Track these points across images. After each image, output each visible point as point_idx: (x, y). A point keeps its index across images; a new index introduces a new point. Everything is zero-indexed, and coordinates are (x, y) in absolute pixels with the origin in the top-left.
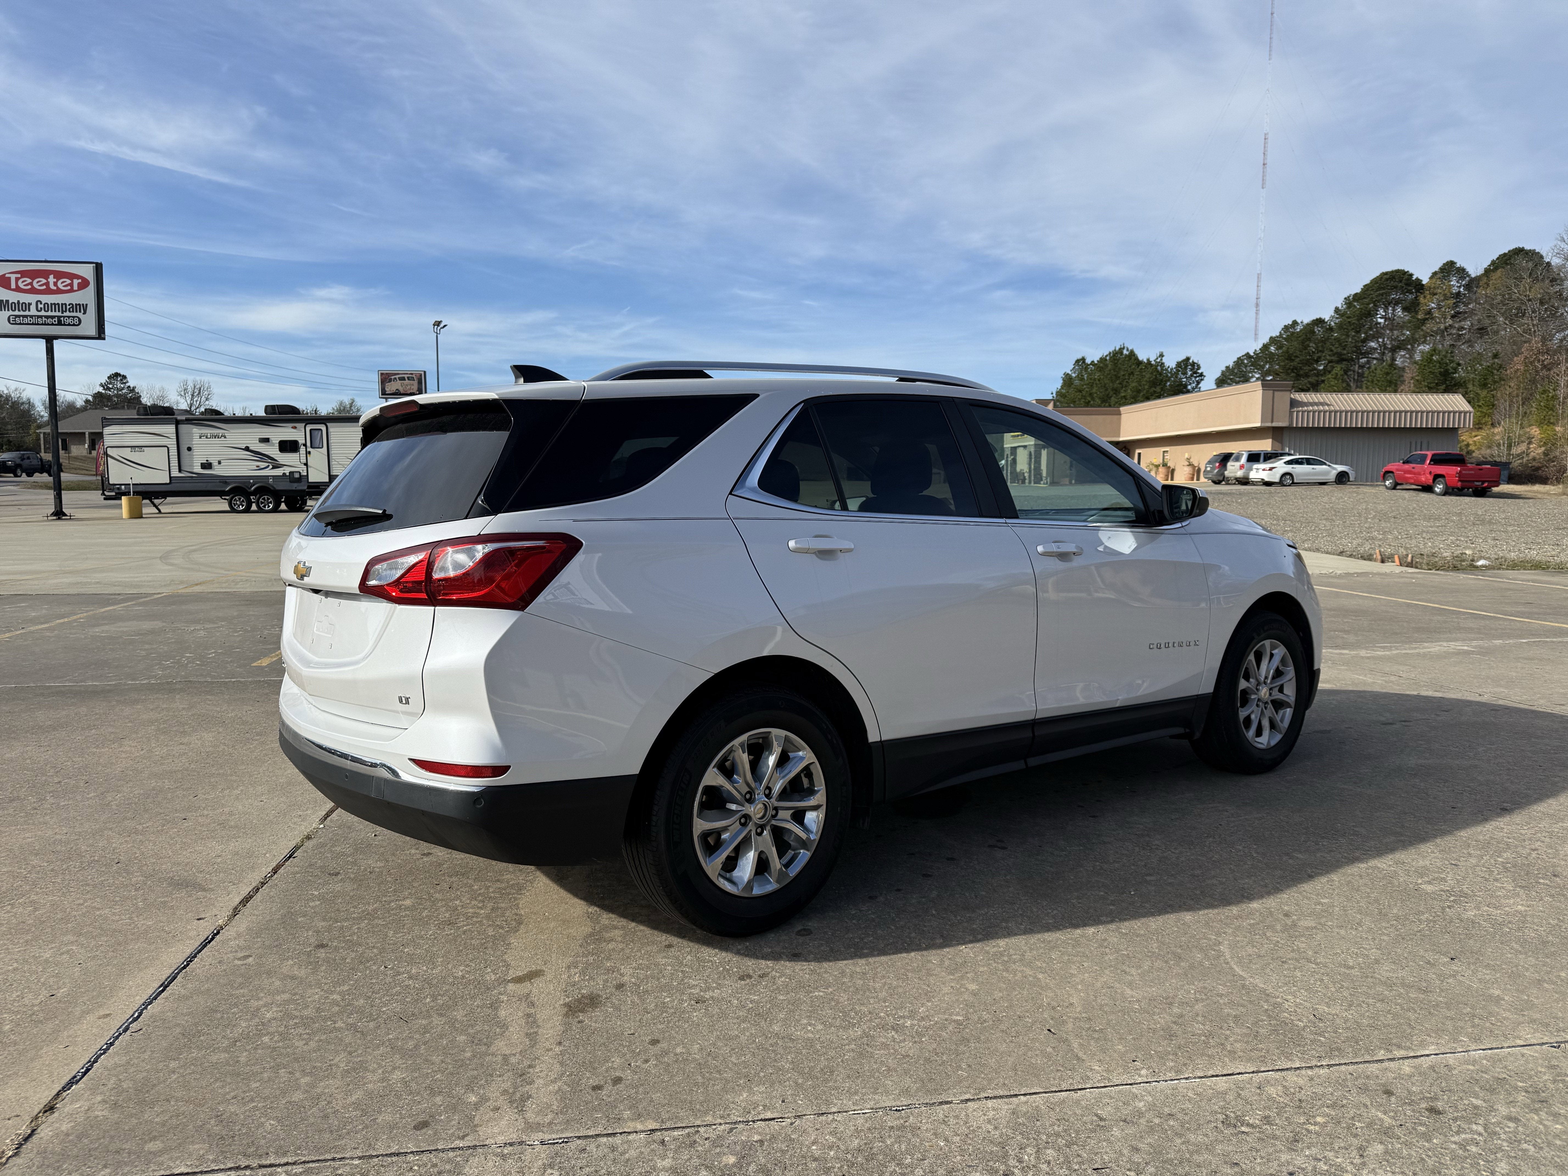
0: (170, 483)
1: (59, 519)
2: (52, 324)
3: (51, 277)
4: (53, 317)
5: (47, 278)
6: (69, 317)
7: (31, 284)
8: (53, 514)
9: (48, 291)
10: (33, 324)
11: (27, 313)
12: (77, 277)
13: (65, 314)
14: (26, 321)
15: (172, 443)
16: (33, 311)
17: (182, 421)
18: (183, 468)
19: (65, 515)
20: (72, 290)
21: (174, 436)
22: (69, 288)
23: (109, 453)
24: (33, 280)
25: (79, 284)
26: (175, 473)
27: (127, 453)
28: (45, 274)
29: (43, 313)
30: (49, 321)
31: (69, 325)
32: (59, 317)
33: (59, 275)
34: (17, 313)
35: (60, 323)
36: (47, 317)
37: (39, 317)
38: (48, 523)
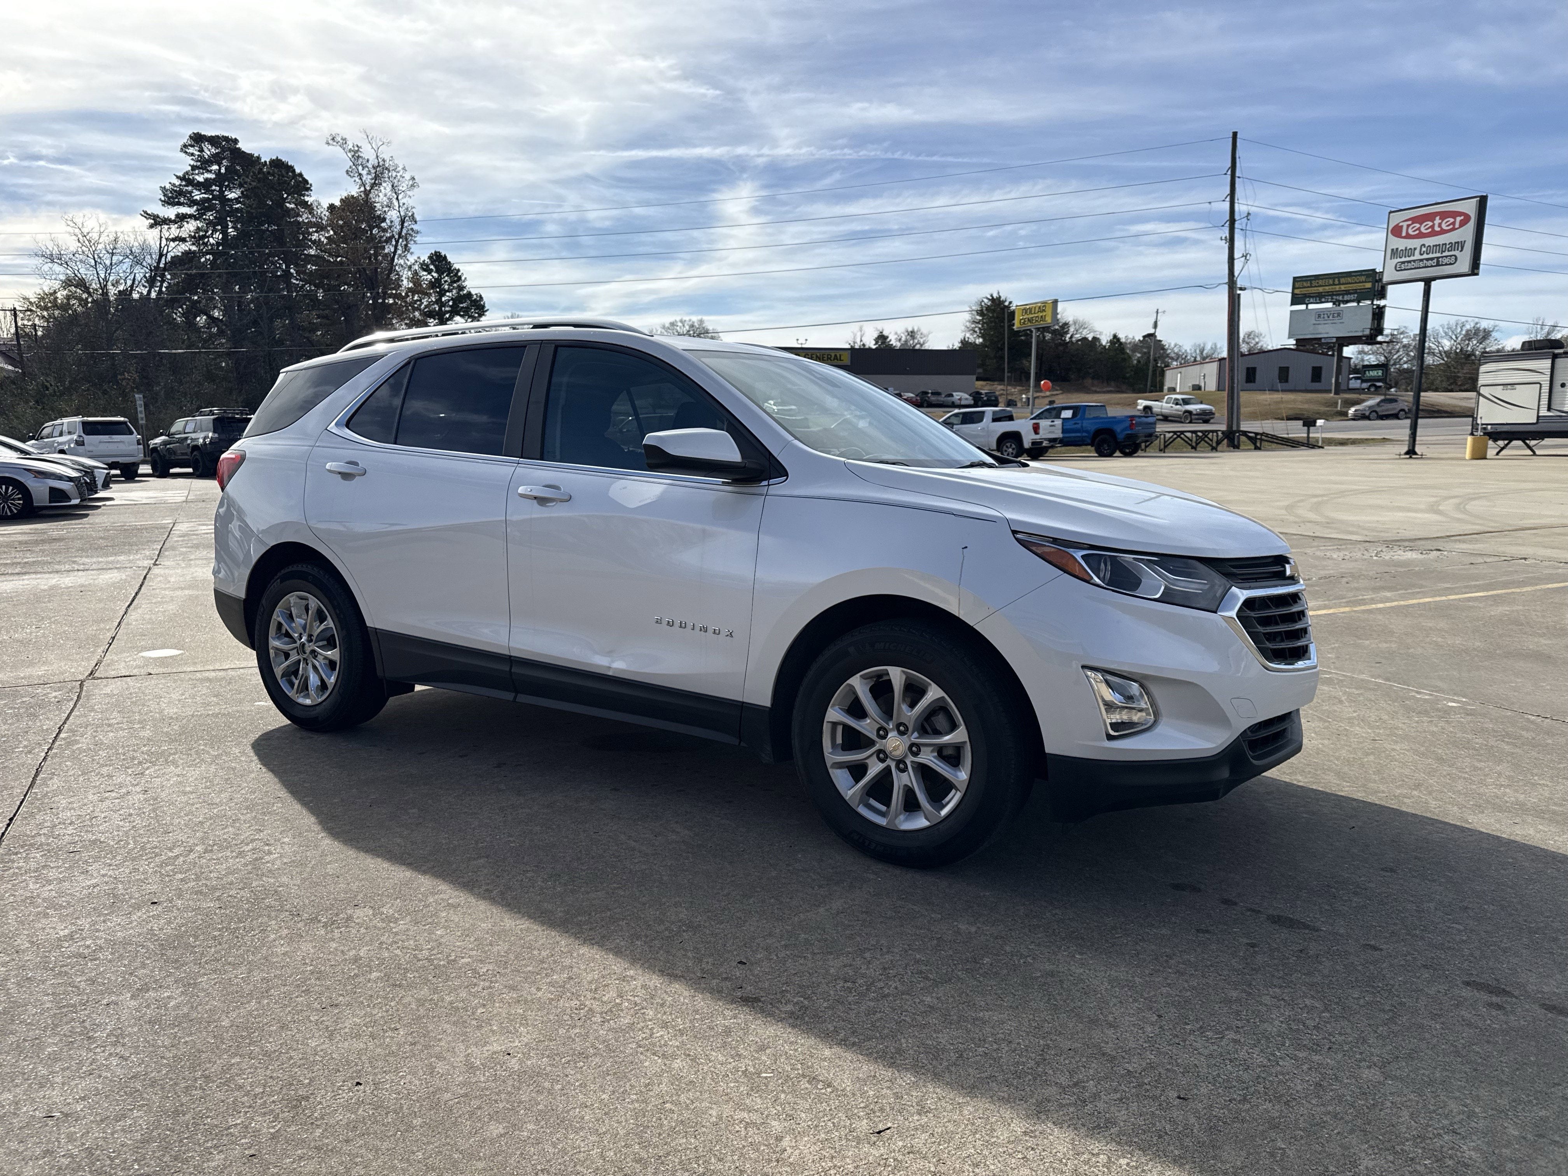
0: (1537, 423)
1: (1411, 457)
2: (1432, 266)
3: (1438, 218)
4: (1432, 259)
5: (1433, 220)
6: (1446, 257)
7: (1419, 229)
8: (1406, 453)
9: (1433, 233)
10: (1415, 268)
11: (1412, 258)
12: (1460, 214)
13: (1444, 254)
14: (1410, 266)
15: (1545, 379)
16: (1417, 256)
17: (1560, 354)
18: (1553, 407)
19: (1415, 453)
20: (1454, 229)
21: (1548, 372)
22: (1451, 227)
23: (1482, 392)
24: (1421, 224)
25: (1461, 221)
26: (1544, 412)
27: (1499, 392)
28: (1431, 217)
29: (1425, 256)
30: (1429, 263)
31: (1446, 264)
32: (1438, 258)
33: (1444, 215)
34: (1403, 259)
35: (1438, 265)
36: (1427, 260)
37: (1421, 260)
38: (1400, 461)
